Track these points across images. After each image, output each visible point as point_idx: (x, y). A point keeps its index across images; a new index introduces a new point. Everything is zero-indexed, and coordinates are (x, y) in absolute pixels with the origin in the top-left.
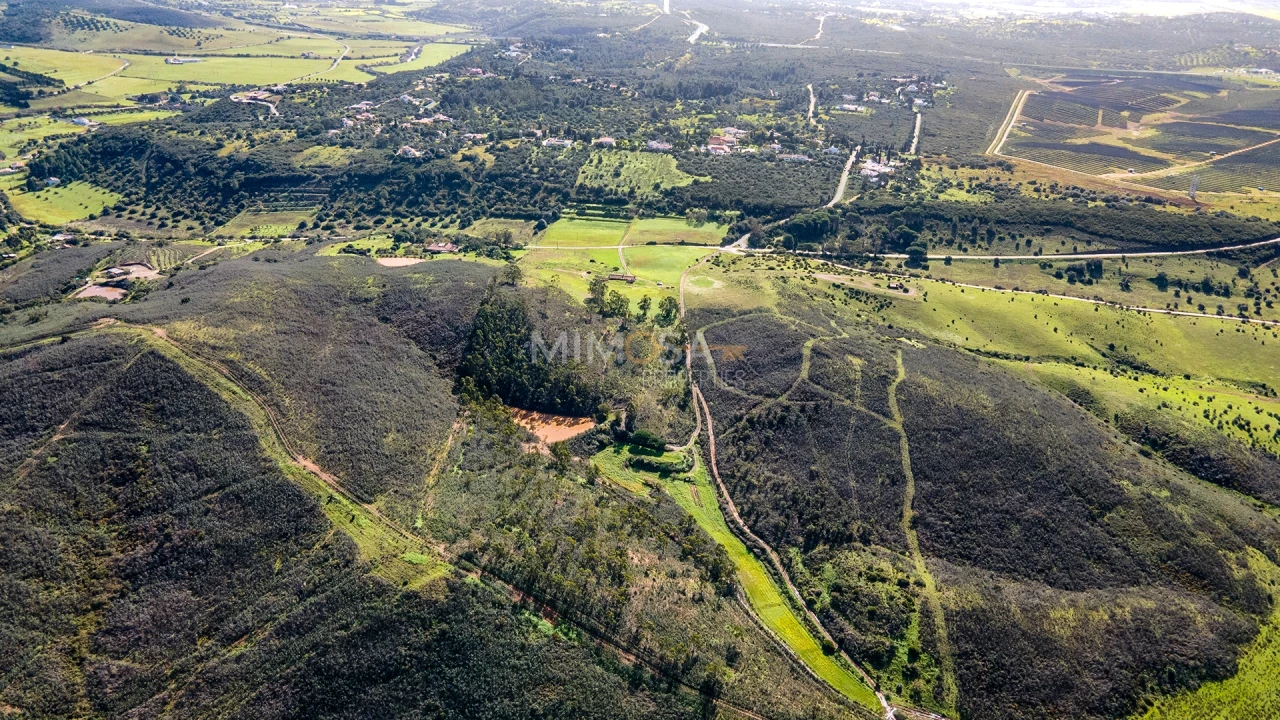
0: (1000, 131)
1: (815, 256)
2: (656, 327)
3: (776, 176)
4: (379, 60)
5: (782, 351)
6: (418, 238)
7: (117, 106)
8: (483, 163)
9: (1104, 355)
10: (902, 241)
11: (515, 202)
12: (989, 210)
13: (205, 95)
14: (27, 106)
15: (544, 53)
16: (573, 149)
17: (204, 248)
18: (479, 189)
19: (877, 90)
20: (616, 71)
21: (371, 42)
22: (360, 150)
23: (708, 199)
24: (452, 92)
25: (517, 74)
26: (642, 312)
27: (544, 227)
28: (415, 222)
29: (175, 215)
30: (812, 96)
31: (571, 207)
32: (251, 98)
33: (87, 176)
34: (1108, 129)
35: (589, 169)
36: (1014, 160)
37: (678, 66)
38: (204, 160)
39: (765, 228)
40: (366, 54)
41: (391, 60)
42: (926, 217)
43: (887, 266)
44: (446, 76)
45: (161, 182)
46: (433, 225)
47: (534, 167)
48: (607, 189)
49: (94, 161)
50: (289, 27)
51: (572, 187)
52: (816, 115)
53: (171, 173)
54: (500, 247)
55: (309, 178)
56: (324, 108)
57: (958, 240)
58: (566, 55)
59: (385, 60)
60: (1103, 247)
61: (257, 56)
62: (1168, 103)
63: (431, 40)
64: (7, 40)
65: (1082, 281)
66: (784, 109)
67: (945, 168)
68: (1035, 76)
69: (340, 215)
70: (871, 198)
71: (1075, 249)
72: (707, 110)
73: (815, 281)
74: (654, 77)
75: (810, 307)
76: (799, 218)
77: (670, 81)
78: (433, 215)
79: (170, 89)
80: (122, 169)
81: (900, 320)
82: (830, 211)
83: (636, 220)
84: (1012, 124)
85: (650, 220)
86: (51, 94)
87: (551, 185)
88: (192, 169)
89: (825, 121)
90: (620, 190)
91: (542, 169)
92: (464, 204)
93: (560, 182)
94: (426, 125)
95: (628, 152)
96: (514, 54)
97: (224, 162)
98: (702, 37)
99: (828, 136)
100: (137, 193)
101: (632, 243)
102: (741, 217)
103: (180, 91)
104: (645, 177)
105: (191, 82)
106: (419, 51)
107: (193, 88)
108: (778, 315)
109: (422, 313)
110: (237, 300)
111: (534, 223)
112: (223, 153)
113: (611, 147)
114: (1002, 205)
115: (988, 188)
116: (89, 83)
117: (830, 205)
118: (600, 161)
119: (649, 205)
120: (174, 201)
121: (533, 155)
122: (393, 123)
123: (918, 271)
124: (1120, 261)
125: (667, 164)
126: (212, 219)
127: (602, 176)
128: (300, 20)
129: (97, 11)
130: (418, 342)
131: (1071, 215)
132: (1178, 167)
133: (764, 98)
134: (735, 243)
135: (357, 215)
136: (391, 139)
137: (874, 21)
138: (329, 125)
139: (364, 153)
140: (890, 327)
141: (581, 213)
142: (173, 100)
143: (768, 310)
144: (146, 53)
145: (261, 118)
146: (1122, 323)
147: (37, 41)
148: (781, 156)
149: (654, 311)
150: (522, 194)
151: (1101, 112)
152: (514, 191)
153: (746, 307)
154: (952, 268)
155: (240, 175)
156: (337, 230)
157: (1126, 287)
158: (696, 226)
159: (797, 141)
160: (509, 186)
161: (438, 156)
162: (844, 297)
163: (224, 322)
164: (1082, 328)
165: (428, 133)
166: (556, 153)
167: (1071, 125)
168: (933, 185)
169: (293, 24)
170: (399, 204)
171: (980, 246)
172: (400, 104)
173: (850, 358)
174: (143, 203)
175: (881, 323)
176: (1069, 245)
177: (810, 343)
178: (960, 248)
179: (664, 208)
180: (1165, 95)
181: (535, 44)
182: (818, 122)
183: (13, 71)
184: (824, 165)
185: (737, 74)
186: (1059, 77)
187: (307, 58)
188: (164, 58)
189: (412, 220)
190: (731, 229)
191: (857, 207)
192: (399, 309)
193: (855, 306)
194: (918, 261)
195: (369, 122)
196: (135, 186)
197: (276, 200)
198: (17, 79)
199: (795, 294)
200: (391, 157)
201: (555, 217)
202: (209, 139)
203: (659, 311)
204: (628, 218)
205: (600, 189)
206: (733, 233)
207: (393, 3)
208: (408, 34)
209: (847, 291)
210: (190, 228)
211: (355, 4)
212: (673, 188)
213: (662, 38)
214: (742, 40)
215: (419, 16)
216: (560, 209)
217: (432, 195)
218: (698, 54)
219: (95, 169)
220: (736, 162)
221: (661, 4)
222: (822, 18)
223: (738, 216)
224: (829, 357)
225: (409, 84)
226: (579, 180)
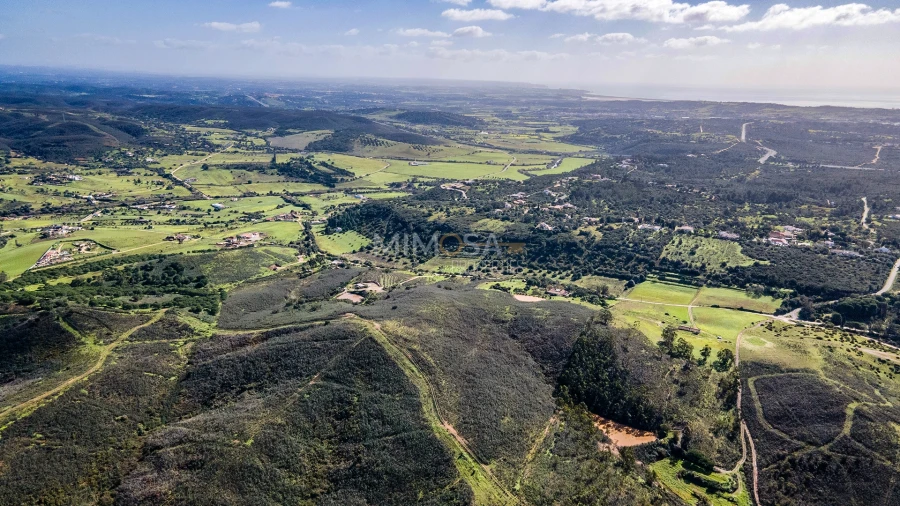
1: (862, 334)
2: (714, 371)
3: (828, 266)
4: (533, 167)
5: (826, 408)
6: (543, 284)
7: (379, 189)
8: (594, 238)
11: (613, 266)
13: (427, 184)
14: (334, 186)
15: (646, 167)
16: (661, 232)
17: (411, 276)
18: (589, 255)
20: (699, 180)
21: (530, 155)
22: (513, 223)
23: (765, 278)
24: (578, 189)
25: (625, 179)
26: (702, 358)
27: (633, 286)
28: (542, 273)
29: (398, 255)
30: (866, 206)
31: (654, 273)
32: (452, 187)
33: (356, 228)
35: (672, 248)
37: (748, 179)
38: (420, 223)
39: (814, 305)
40: (526, 163)
41: (541, 167)
44: (576, 178)
46: (554, 276)
47: (630, 243)
48: (684, 263)
49: (361, 219)
50: (481, 145)
51: (657, 259)
52: (868, 221)
54: (600, 296)
56: (495, 195)
58: (663, 168)
59: (537, 167)
61: (460, 162)
63: (569, 155)
69: (495, 264)
72: (770, 212)
73: (861, 354)
74: (728, 186)
75: (855, 375)
76: (848, 300)
77: (741, 189)
78: (556, 270)
79: (408, 180)
80: (375, 224)
82: (878, 298)
83: (705, 287)
85: (716, 289)
86: (347, 181)
87: (641, 257)
88: (412, 227)
89: (877, 227)
90: (694, 264)
91: (636, 245)
92: (578, 264)
93: (648, 255)
94: (558, 210)
95: (703, 238)
96: (625, 166)
97: (431, 225)
98: (771, 159)
99: (879, 238)
101: (700, 305)
102: (794, 295)
103: (414, 181)
104: (715, 257)
105: (420, 176)
106: (560, 162)
107: (421, 179)
108: (824, 378)
109: (539, 335)
110: (424, 311)
111: (626, 282)
112: (431, 219)
113: (690, 233)
116: (367, 175)
117: (879, 293)
118: (680, 243)
119: (716, 278)
121: (631, 235)
122: (536, 207)
125: (734, 249)
126: (418, 259)
127: (681, 253)
128: (488, 141)
129: (378, 135)
130: (533, 356)
133: (820, 206)
134: (787, 315)
135: (505, 265)
136: (534, 217)
138: (496, 206)
139: (515, 225)
141: (662, 279)
142: (409, 186)
143: (814, 372)
144: (400, 159)
145: (456, 200)
147: (346, 151)
148: (834, 251)
149: (713, 358)
150: (620, 261)
152: (613, 259)
153: (794, 367)
156: (491, 273)
158: (754, 297)
159: (849, 240)
160: (610, 255)
161: (564, 231)
162: (889, 371)
163: (414, 324)
165: (559, 215)
166: (647, 235)
169: (484, 144)
170: (533, 260)
172: (542, 195)
173: (893, 424)
177: (853, 405)
179: (728, 281)
181: (641, 160)
182: (871, 227)
183: (331, 167)
184: (875, 261)
185: (799, 187)
187: (489, 164)
188: (409, 162)
189: (540, 272)
190: (783, 303)
192: (524, 331)
195: (521, 205)
196: (380, 235)
198: (332, 171)
199: (841, 362)
200: (532, 229)
201: (642, 280)
202: (425, 210)
203: (717, 359)
204: (698, 285)
205: (678, 263)
206: (786, 306)
207: (547, 131)
208: (554, 151)
209: (893, 367)
210: (405, 263)
211: (523, 132)
212: (737, 267)
213: (739, 159)
214: (805, 162)
215: (563, 140)
216: (646, 274)
217: (556, 256)
218: (766, 171)
219: (361, 224)
220: (793, 252)
221: (739, 136)
222: (879, 148)
223: (791, 294)
224: (872, 421)
225: (550, 183)
226: (663, 255)
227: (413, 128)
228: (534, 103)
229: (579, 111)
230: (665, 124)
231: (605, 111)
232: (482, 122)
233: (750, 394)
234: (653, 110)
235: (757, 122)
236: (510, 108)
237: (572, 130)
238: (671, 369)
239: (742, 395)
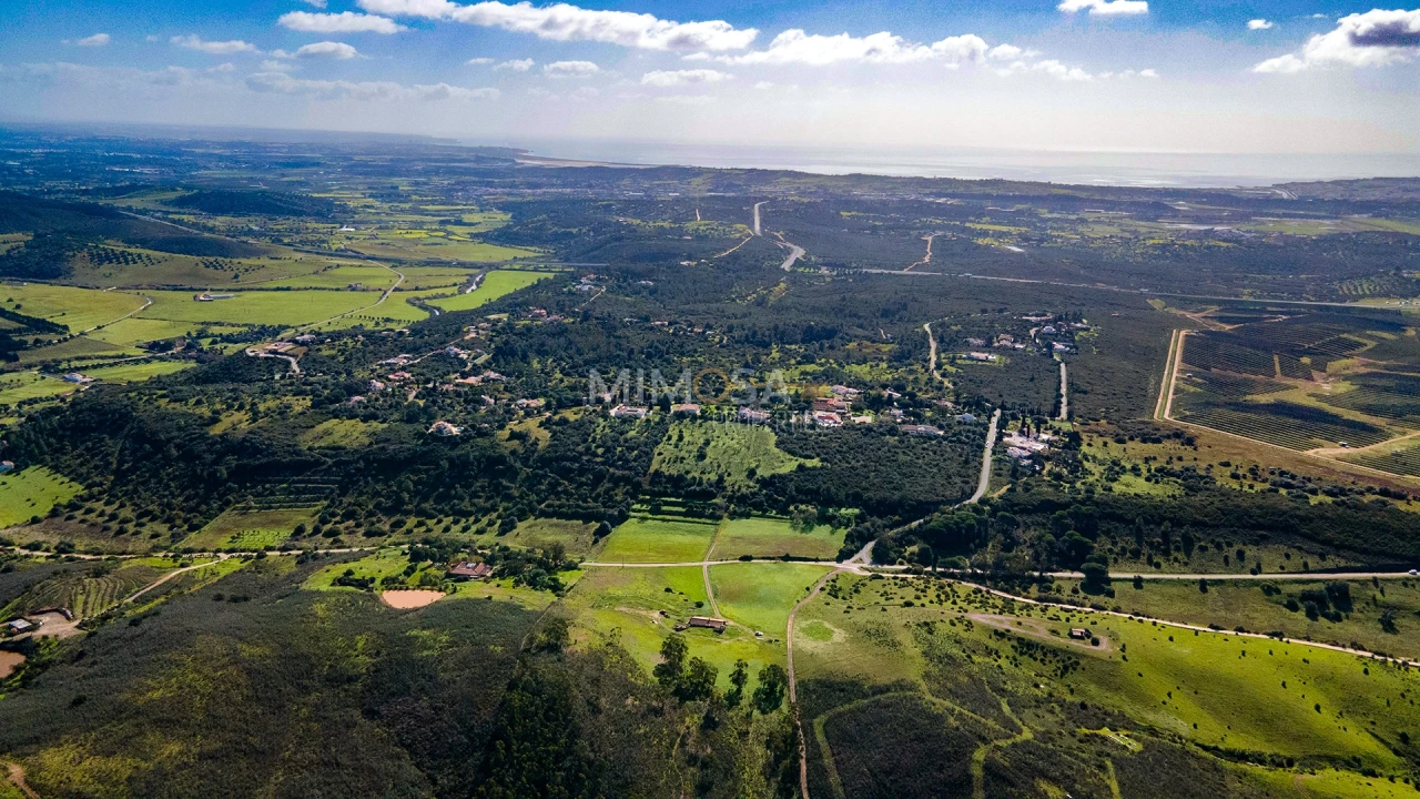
0: (1163, 384)
1: (963, 577)
2: (756, 713)
3: (902, 457)
4: (434, 292)
5: (941, 769)
6: (441, 552)
7: (123, 356)
8: (535, 443)
9: (1396, 752)
10: (1073, 553)
11: (572, 495)
12: (1181, 508)
13: (229, 339)
14: (16, 359)
15: (620, 287)
16: (648, 421)
17: (162, 571)
18: (528, 477)
19: (1008, 332)
20: (701, 307)
21: (429, 269)
22: (385, 425)
23: (817, 492)
24: (506, 343)
25: (586, 317)
26: (735, 688)
27: (609, 532)
28: (443, 525)
29: (140, 516)
30: (931, 340)
31: (642, 502)
32: (271, 352)
33: (48, 458)
34: (1290, 382)
35: (666, 449)
36: (1193, 428)
37: (772, 299)
38: (191, 440)
39: (892, 533)
40: (421, 284)
41: (448, 291)
42: (1100, 518)
43: (1058, 591)
44: (504, 317)
45: (132, 470)
46: (465, 529)
47: (597, 447)
48: (689, 476)
49: (60, 439)
50: (340, 253)
51: (645, 475)
52: (939, 366)
53: (147, 457)
54: (544, 570)
55: (318, 463)
56: (354, 362)
57: (1146, 550)
58: (645, 287)
59: (440, 291)
60: (1343, 563)
61: (299, 289)
62: (1353, 346)
63: (496, 267)
64: (21, 276)
65: (1326, 616)
66: (899, 359)
67: (1112, 444)
68: (1183, 309)
69: (348, 515)
70: (1027, 490)
71: (1306, 565)
72: (808, 359)
73: (970, 625)
74: (745, 316)
75: (970, 676)
76: (936, 519)
77: (763, 321)
78: (467, 514)
79: (189, 334)
80: (93, 449)
81: (1095, 693)
82: (975, 509)
83: (726, 520)
84: (1175, 374)
85: (744, 520)
86: (50, 343)
87: (619, 473)
88: (174, 452)
89: (951, 374)
90: (705, 477)
91: (608, 450)
92: (508, 498)
93: (630, 469)
94: (472, 386)
95: (714, 423)
96: (586, 288)
97: (216, 443)
98: (798, 263)
99: (958, 396)
100: (101, 484)
101: (721, 556)
102: (860, 519)
103: (201, 335)
104: (737, 459)
105: (216, 324)
106: (482, 280)
107: (216, 330)
108: (928, 697)
109: (425, 701)
110: (156, 695)
111: (595, 525)
112: (216, 430)
113: (694, 418)
114: (1198, 499)
115: (1173, 475)
116: (99, 328)
117: (974, 499)
118: (681, 438)
119: (742, 500)
120: (144, 495)
121: (598, 430)
122: (430, 385)
123: (1101, 599)
124: (1371, 585)
125: (764, 438)
126: (186, 521)
127: (683, 458)
128: (354, 245)
129: (130, 242)
130: (413, 753)
131: (1292, 517)
132: (1398, 438)
133: (874, 342)
134: (856, 557)
135: (370, 514)
136: (425, 408)
137: (987, 241)
138: (352, 390)
139: (389, 430)
140: (1083, 706)
141: (656, 511)
142: (189, 347)
143: (913, 687)
144: (175, 289)
145: (277, 377)
146: (1409, 696)
147: (55, 277)
148: (905, 428)
149: (752, 685)
150: (582, 484)
151: (1276, 358)
152: (571, 481)
153: (883, 680)
154: (1146, 593)
155: (232, 460)
156: (341, 537)
157: (1389, 626)
158: (803, 530)
159: (921, 404)
160: (565, 473)
161: (481, 434)
162: (1011, 653)
164: (1353, 703)
165: (472, 399)
166: (626, 427)
167: (1244, 375)
168: (1102, 468)
169: (346, 250)
170: (425, 499)
171: (1176, 560)
172: (444, 358)
173: (1043, 785)
174: (105, 497)
175: (1069, 698)
176: (1297, 559)
177: (980, 755)
178: (1150, 562)
179: (761, 503)
180: (1345, 336)
181: (610, 275)
182: (943, 375)
183: (13, 316)
184: (960, 441)
185: (841, 311)
186: (1213, 309)
187: (353, 290)
188: (194, 293)
189: (440, 521)
190: (849, 537)
191: (1008, 503)
192: (393, 694)
193: (1029, 669)
194: (1097, 584)
195: (406, 382)
196: (101, 474)
197: (272, 494)
198: (15, 325)
199: (947, 656)
200: (420, 435)
201: (623, 518)
202: (205, 411)
203: (759, 685)
204: (716, 518)
205: (680, 478)
206: (853, 542)
207: (459, 223)
208: (472, 260)
209: (1015, 643)
210: (155, 536)
211: (419, 225)
212: (773, 476)
213: (753, 265)
214: (843, 266)
215: (486, 238)
216: (629, 506)
217: (468, 486)
218: (794, 283)
219: (61, 450)
220: (850, 436)
221: (751, 224)
222: (930, 239)
223: (857, 517)
224: (1013, 785)
225: (458, 331)
226: (654, 466)
227: (210, 223)
228: (437, 172)
229: (513, 186)
230: (644, 207)
231: (553, 186)
232: (344, 209)
233: (821, 756)
234: (627, 181)
235: (773, 201)
236: (395, 180)
237: (501, 218)
238: (682, 730)
239: (808, 761)
